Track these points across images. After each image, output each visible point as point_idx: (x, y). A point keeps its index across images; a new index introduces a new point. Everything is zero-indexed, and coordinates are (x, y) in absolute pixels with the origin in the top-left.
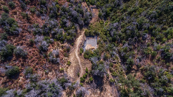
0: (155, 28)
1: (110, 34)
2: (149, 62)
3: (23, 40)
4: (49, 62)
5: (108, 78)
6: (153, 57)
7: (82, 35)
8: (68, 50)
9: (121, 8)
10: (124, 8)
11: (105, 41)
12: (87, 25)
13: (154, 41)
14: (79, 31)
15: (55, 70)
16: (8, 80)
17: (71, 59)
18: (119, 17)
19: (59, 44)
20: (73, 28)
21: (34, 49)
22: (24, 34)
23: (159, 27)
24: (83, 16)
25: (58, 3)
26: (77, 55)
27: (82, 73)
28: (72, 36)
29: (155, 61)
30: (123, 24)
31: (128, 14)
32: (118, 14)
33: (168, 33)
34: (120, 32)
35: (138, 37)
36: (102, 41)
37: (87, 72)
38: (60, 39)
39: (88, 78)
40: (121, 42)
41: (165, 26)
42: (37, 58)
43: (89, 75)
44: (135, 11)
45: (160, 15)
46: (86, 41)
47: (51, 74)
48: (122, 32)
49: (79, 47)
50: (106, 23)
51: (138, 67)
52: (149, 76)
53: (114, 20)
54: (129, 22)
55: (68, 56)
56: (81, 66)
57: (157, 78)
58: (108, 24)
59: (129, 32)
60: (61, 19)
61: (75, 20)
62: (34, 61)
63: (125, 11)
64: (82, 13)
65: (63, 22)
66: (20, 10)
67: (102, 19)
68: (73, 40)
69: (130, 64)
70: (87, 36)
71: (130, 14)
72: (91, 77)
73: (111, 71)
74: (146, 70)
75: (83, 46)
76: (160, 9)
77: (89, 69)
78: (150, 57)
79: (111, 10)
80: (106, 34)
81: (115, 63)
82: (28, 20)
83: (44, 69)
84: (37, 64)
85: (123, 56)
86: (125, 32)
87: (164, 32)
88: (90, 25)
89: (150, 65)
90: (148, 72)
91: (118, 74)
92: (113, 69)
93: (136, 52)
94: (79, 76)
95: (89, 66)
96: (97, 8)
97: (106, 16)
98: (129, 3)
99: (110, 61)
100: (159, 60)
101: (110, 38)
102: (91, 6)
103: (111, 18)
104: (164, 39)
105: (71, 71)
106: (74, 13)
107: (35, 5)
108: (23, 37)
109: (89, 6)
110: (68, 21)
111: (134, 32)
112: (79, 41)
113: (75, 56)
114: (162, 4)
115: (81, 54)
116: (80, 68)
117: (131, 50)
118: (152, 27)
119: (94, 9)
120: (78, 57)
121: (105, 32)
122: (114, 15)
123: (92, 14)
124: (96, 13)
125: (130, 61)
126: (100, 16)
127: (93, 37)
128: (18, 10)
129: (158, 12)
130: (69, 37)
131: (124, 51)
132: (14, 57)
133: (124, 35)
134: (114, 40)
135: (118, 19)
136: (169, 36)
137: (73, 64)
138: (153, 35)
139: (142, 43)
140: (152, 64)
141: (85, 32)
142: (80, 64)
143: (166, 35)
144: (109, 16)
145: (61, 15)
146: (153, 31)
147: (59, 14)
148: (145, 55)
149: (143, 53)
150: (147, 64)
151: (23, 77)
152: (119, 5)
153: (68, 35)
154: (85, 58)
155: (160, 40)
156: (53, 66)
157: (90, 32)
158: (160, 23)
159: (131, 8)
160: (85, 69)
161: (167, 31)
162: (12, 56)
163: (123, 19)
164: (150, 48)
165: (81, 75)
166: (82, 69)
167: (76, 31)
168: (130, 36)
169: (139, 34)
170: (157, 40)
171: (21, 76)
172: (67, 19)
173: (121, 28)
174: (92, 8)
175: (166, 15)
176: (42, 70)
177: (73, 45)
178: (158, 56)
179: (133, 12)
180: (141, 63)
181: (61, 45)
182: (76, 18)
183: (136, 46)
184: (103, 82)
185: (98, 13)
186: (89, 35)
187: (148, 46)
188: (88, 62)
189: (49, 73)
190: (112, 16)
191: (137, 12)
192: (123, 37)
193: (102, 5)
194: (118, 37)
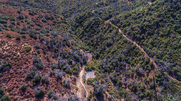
0: (129, 59)
1: (102, 68)
2: (131, 80)
3: (46, 72)
4: (64, 87)
5: (107, 96)
6: (133, 76)
7: (83, 70)
8: (75, 80)
9: (106, 51)
10: (109, 51)
11: (100, 72)
12: (85, 63)
13: (130, 66)
14: (80, 68)
15: (69, 93)
16: (37, 99)
17: (78, 86)
18: (106, 56)
19: (68, 76)
20: (76, 65)
21: (53, 78)
22: (46, 69)
23: (131, 58)
24: (82, 58)
25: (65, 50)
26: (82, 83)
27: (88, 95)
28: (76, 70)
29: (134, 78)
30: (109, 60)
31: (111, 53)
32: (105, 54)
33: (136, 60)
34: (109, 65)
35: (121, 66)
36: (98, 72)
37: (91, 93)
38: (68, 73)
39: (92, 98)
40: (111, 72)
41: (133, 57)
42: (56, 84)
43: (93, 95)
44: (115, 51)
45: (129, 52)
46: (86, 74)
47: (66, 95)
48: (110, 65)
49: (82, 78)
50: (98, 62)
51: (125, 85)
52: (133, 87)
53: (103, 58)
54: (113, 59)
55: (75, 84)
56: (86, 90)
57: (138, 88)
58: (100, 62)
59: (114, 64)
60: (68, 60)
61: (77, 60)
62: (53, 86)
63: (109, 52)
64: (81, 55)
65: (70, 61)
66: (43, 55)
67: (95, 59)
68: (77, 73)
69: (120, 84)
70: (86, 71)
71: (113, 53)
72: (95, 97)
73: (108, 91)
74: (131, 85)
75: (85, 77)
76: (128, 49)
77: (93, 91)
78: (131, 77)
79: (100, 53)
80: (100, 69)
81: (110, 85)
82: (48, 60)
83: (60, 92)
84: (56, 88)
85: (114, 80)
86: (112, 64)
87: (134, 60)
88: (87, 63)
89: (132, 81)
90: (132, 86)
91: (113, 92)
92: (109, 89)
93: (122, 76)
94: (85, 97)
95: (92, 89)
96: (90, 52)
97: (97, 57)
98: (111, 47)
99: (106, 84)
100: (136, 77)
101: (103, 70)
102: (86, 52)
103: (101, 57)
104: (135, 64)
105: (80, 94)
106: (77, 55)
107: (51, 52)
108: (46, 70)
109: (84, 51)
110: (73, 60)
111: (118, 63)
112: (81, 74)
113: (80, 83)
114: (128, 46)
115: (84, 82)
116: (85, 91)
117: (118, 75)
118: (127, 58)
119: (88, 54)
120: (83, 84)
121: (98, 67)
122: (103, 56)
123: (88, 57)
124: (90, 56)
125: (120, 82)
126: (93, 57)
127: (91, 71)
128: (42, 54)
129: (127, 50)
130: (74, 71)
131: (114, 77)
132: (41, 83)
133: (111, 66)
134: (106, 71)
135: (106, 57)
136: (137, 62)
137: (80, 89)
138: (129, 63)
139: (124, 69)
140: (133, 80)
141: (85, 68)
142: (85, 88)
143: (135, 61)
144: (99, 57)
145: (68, 57)
146: (128, 61)
147: (66, 56)
148: (128, 76)
149: (126, 75)
150: (130, 81)
151: (47, 97)
152: (105, 49)
153: (74, 70)
154: (88, 84)
155: (133, 65)
156: (67, 89)
157: (88, 68)
158: (130, 56)
159: (113, 50)
160: (89, 91)
161: (135, 60)
162: (39, 82)
163: (109, 57)
164: (129, 71)
165: (87, 96)
166: (87, 92)
167: (79, 67)
168: (115, 66)
169: (121, 64)
170: (131, 65)
171: (45, 97)
172: (72, 59)
173: (109, 62)
174: (87, 53)
175: (132, 51)
176: (59, 92)
177: (77, 77)
178: (135, 74)
179: (114, 52)
180: (127, 82)
181: (70, 76)
182: (78, 59)
183: (121, 72)
184: (104, 100)
185: (91, 56)
186: (88, 70)
187: (128, 70)
188: (91, 86)
189: (64, 95)
190: (102, 56)
191: (117, 52)
192: (112, 68)
193: (93, 50)
194: (108, 69)
